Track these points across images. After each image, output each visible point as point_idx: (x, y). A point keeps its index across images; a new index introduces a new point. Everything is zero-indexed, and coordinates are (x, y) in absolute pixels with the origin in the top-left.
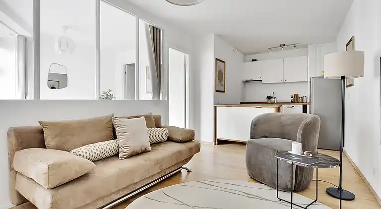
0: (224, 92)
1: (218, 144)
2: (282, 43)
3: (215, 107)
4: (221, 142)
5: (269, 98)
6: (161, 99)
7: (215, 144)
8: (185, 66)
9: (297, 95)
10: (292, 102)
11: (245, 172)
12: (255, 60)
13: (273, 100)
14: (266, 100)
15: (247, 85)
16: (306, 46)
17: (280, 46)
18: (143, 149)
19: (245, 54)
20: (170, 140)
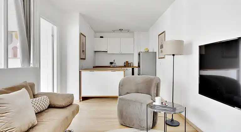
0: (85, 59)
1: (83, 100)
2: (121, 28)
3: (80, 72)
4: (85, 99)
5: (111, 63)
6: (31, 65)
7: (80, 101)
8: (53, 36)
9: (127, 62)
10: (125, 66)
11: (117, 121)
12: (102, 37)
13: (113, 65)
14: (109, 65)
15: (97, 54)
16: (133, 32)
17: (120, 30)
18: (31, 126)
19: (95, 32)
20: (51, 107)
